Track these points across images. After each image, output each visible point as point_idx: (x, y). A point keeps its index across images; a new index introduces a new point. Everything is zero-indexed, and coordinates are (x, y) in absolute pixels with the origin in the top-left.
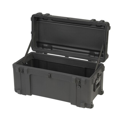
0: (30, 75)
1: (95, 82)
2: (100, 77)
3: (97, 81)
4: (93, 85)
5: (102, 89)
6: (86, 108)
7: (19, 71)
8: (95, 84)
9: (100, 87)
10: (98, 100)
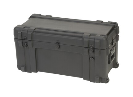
0: (35, 49)
1: (110, 53)
2: (115, 47)
3: (111, 52)
4: (108, 56)
5: (117, 61)
6: (100, 83)
7: (23, 45)
8: (109, 55)
9: (115, 59)
10: (113, 74)
